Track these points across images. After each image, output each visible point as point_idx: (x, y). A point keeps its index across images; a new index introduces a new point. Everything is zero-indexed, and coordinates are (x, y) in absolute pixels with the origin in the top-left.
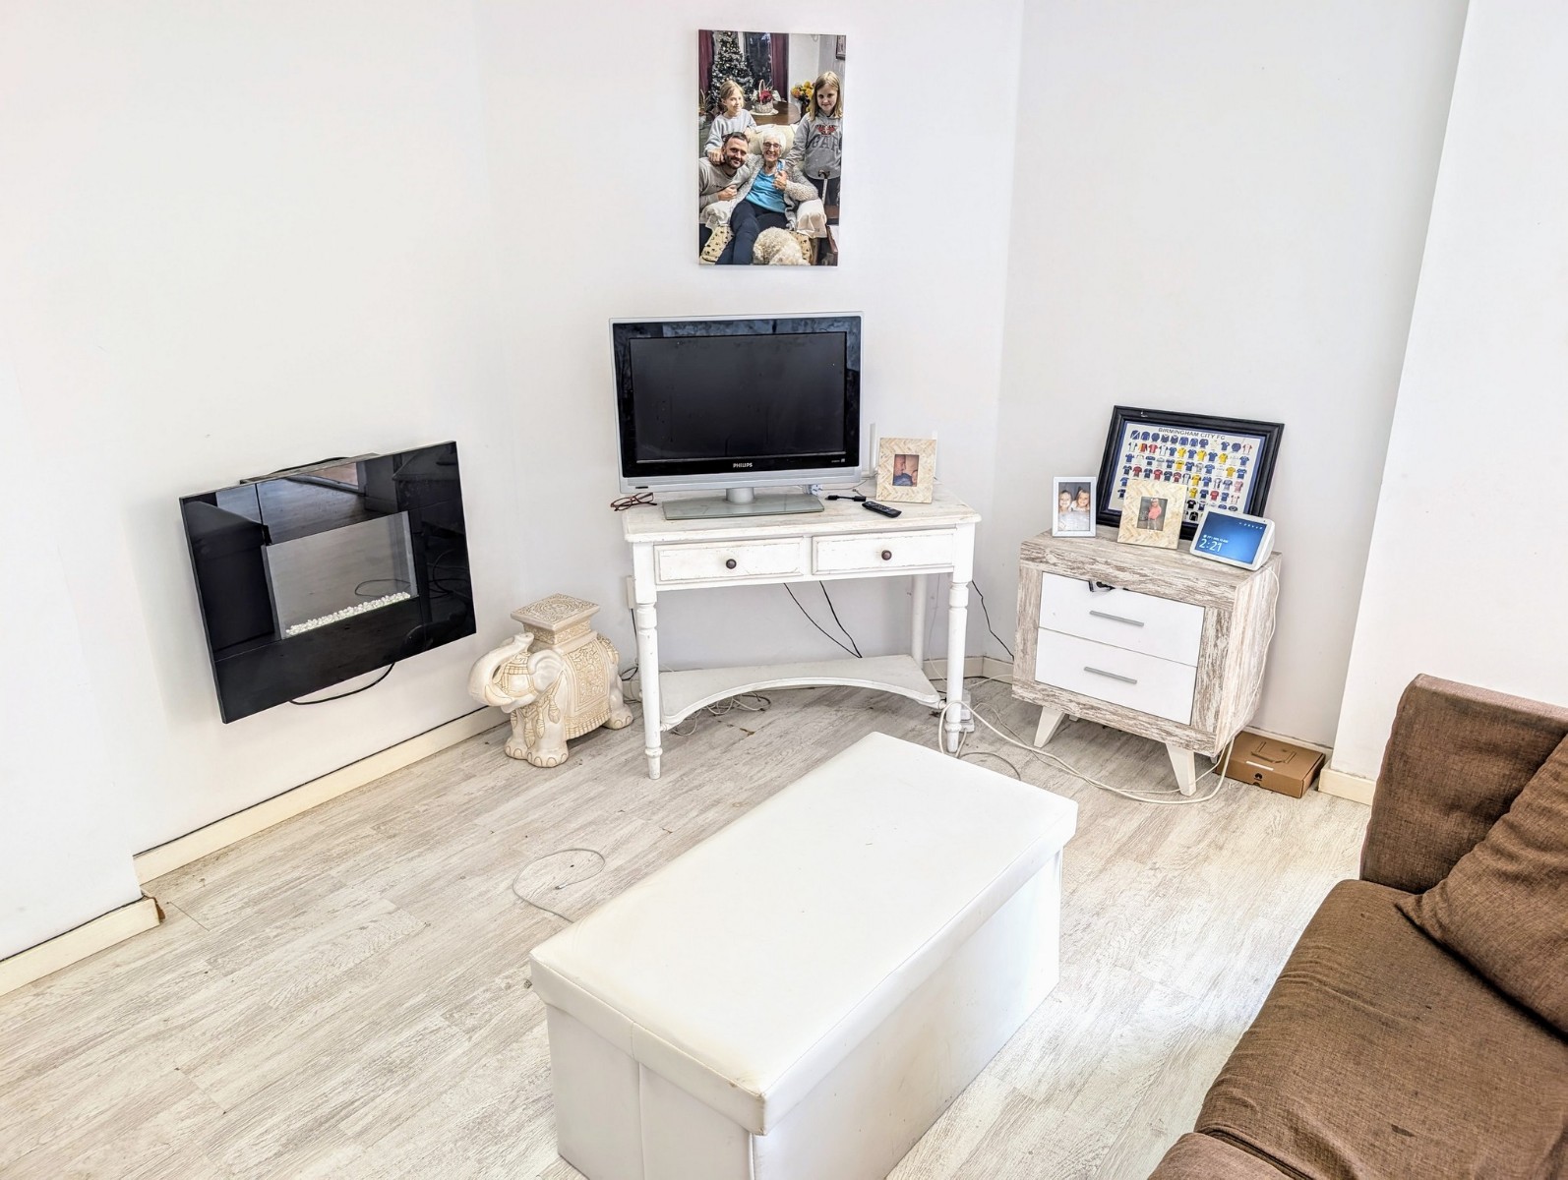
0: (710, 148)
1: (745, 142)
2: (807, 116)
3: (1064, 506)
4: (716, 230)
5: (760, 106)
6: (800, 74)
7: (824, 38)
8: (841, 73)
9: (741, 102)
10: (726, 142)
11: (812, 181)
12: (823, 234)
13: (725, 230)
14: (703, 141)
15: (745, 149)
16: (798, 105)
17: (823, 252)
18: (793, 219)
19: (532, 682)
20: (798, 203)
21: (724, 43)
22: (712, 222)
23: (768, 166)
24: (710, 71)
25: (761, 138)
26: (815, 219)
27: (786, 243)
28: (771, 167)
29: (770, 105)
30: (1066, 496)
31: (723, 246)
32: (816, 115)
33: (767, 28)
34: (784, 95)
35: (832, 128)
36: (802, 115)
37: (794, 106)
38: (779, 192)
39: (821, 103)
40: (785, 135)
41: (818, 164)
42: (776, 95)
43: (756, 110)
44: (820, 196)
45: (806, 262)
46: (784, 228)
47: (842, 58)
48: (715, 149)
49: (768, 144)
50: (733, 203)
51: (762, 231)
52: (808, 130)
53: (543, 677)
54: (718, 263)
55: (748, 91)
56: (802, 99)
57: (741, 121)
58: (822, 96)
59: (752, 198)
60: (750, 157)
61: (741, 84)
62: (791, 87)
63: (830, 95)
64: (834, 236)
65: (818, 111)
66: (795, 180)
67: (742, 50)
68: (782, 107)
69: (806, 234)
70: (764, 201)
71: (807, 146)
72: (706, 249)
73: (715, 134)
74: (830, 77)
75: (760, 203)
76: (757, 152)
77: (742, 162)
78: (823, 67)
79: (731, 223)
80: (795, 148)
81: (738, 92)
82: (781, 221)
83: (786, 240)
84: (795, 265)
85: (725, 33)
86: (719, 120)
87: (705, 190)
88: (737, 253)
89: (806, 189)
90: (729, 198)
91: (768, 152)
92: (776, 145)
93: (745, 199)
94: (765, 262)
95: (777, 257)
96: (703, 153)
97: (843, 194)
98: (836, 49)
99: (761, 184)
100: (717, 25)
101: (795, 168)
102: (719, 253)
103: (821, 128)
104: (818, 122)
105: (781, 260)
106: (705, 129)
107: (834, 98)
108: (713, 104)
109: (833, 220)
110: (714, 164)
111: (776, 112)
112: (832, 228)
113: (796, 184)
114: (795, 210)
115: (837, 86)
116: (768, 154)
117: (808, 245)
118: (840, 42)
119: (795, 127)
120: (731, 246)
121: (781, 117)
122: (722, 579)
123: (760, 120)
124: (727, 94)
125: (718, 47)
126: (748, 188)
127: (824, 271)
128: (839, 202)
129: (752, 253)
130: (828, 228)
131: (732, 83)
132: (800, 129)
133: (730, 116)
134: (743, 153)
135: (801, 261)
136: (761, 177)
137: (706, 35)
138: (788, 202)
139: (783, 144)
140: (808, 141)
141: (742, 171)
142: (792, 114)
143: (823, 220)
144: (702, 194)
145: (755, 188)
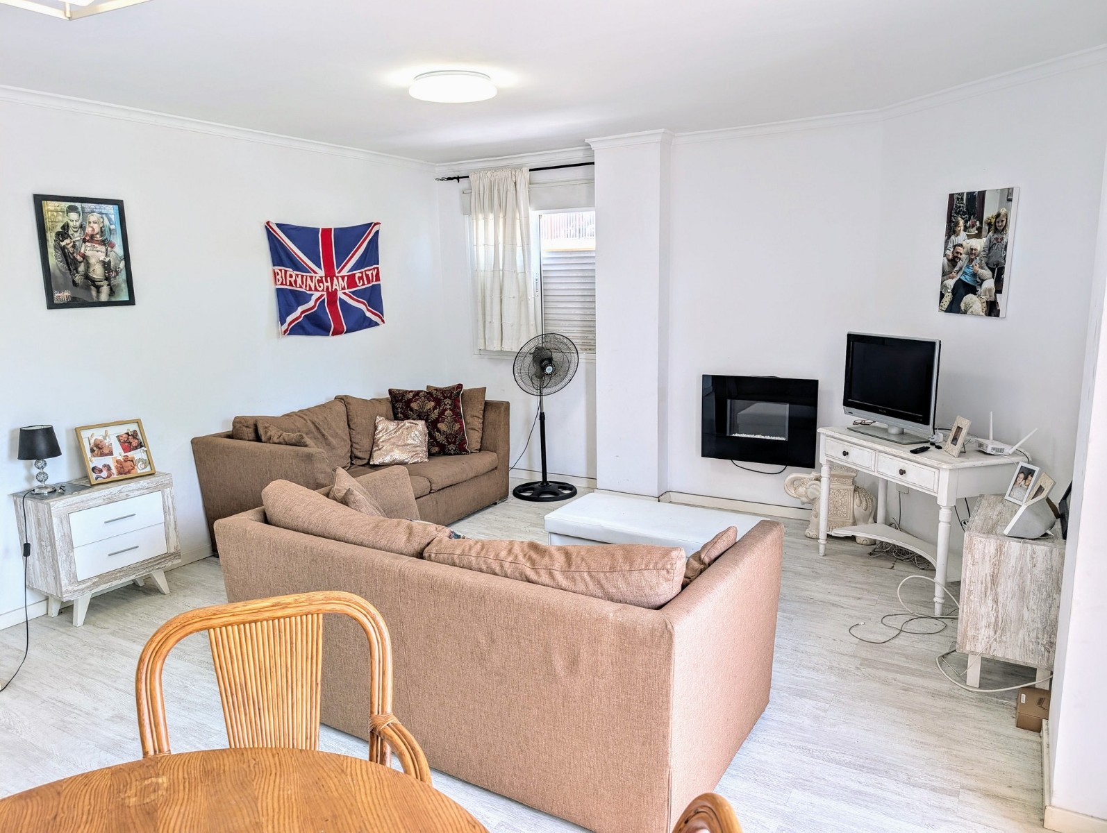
0: (948, 252)
1: (961, 248)
2: (990, 233)
3: (1018, 482)
4: (946, 294)
5: (971, 230)
6: (989, 212)
7: (1002, 190)
8: (1009, 209)
9: (962, 228)
10: (954, 249)
11: (990, 269)
13: (950, 294)
14: (946, 248)
15: (962, 252)
16: (987, 228)
17: (992, 309)
18: (980, 289)
19: (806, 492)
20: (983, 281)
21: (958, 199)
22: (945, 290)
23: (971, 261)
24: (951, 213)
25: (969, 245)
26: (990, 290)
27: (974, 302)
28: (972, 262)
29: (975, 228)
30: (1022, 476)
31: (948, 303)
32: (995, 233)
33: (976, 188)
34: (981, 223)
35: (1002, 239)
36: (988, 233)
37: (985, 227)
38: (975, 275)
39: (998, 226)
40: (979, 244)
41: (994, 260)
42: (978, 223)
43: (968, 232)
44: (993, 277)
45: (983, 314)
46: (975, 294)
47: (1010, 200)
48: (950, 253)
49: (972, 249)
50: (954, 280)
51: (966, 295)
52: (990, 241)
53: (811, 492)
54: (946, 311)
55: (966, 222)
56: (989, 224)
57: (962, 238)
58: (998, 222)
59: (963, 278)
60: (964, 256)
61: (963, 219)
62: (985, 218)
63: (1002, 221)
64: (998, 300)
65: (996, 231)
66: (982, 268)
67: (965, 202)
68: (980, 229)
69: (985, 298)
70: (968, 279)
71: (989, 250)
72: (942, 304)
73: (951, 245)
74: (1003, 211)
75: (966, 281)
76: (967, 254)
77: (960, 259)
79: (953, 290)
80: (984, 251)
81: (961, 222)
82: (974, 291)
83: (975, 301)
84: (978, 315)
85: (959, 194)
86: (953, 237)
87: (944, 274)
88: (954, 307)
89: (986, 273)
90: (953, 278)
91: (972, 254)
92: (975, 250)
93: (960, 279)
94: (965, 313)
96: (945, 255)
98: (1008, 195)
99: (967, 270)
100: (956, 190)
101: (983, 262)
102: (946, 307)
103: (996, 239)
104: (996, 236)
105: (972, 312)
106: (947, 242)
107: (1005, 222)
108: (951, 230)
109: (999, 290)
110: (948, 260)
111: (977, 232)
112: (998, 295)
113: (983, 271)
114: (981, 285)
115: (1006, 215)
116: (971, 252)
117: (985, 304)
118: (1010, 191)
119: (985, 239)
120: (951, 303)
121: (979, 236)
122: (839, 459)
123: (969, 237)
124: (957, 224)
125: (955, 200)
126: (961, 273)
127: (992, 320)
128: (1003, 281)
129: (960, 307)
130: (995, 295)
131: (960, 219)
132: (987, 241)
133: (957, 236)
134: (961, 254)
135: (981, 313)
136: (968, 267)
137: (951, 196)
138: (978, 280)
139: (979, 249)
140: (990, 247)
141: (960, 264)
142: (984, 233)
143: (994, 291)
144: (943, 276)
145: (964, 273)
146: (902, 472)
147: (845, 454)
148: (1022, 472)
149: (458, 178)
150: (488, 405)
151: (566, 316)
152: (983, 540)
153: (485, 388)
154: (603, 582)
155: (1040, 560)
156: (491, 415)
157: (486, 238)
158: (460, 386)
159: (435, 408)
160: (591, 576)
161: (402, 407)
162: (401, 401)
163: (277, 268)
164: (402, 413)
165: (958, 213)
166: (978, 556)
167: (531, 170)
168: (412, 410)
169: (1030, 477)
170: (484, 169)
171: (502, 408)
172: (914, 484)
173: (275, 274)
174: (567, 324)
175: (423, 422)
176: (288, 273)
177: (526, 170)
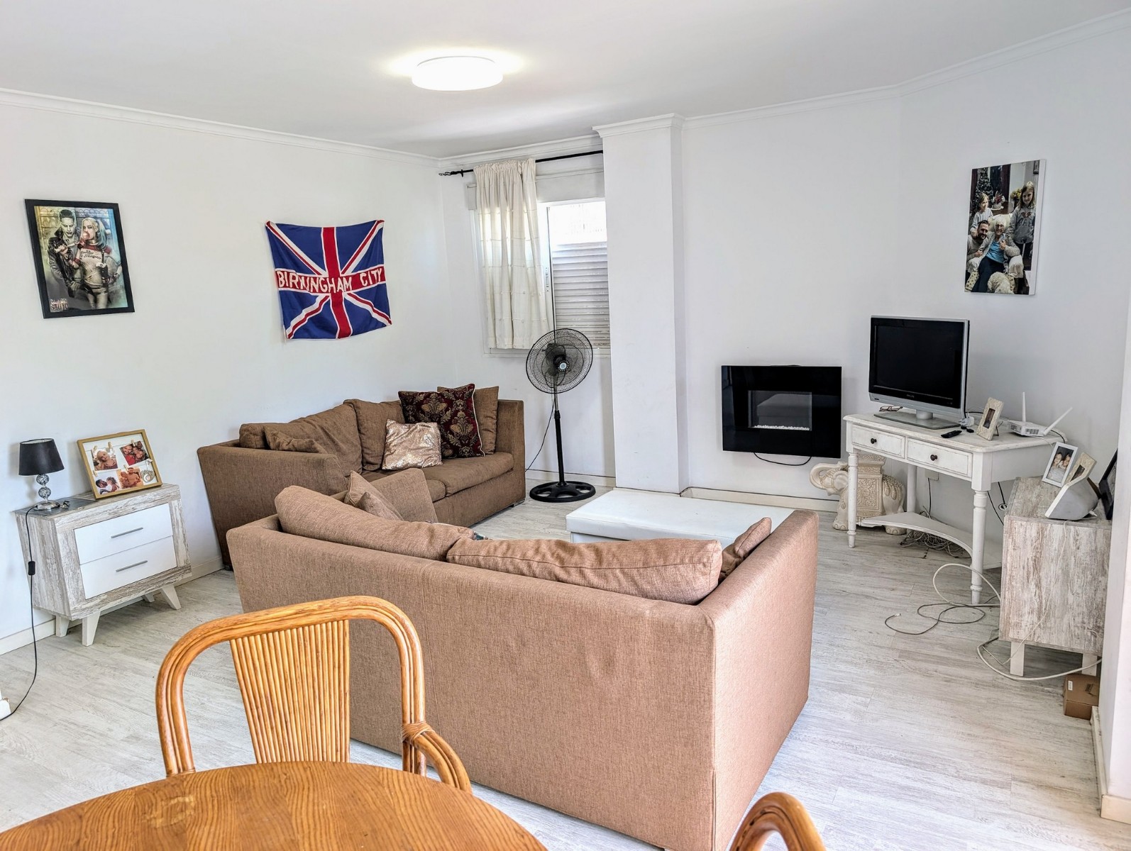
0: (973, 229)
1: (987, 225)
2: (1017, 208)
3: (1056, 463)
4: (972, 274)
5: (996, 205)
6: (1015, 187)
7: (1028, 163)
8: (1036, 183)
9: (987, 204)
10: (979, 226)
11: (1017, 245)
12: (1021, 276)
13: (976, 273)
14: (970, 225)
15: (987, 229)
16: (1013, 202)
17: (1021, 287)
18: (1007, 267)
19: (833, 483)
20: (1010, 258)
21: (982, 174)
22: (971, 269)
23: (997, 237)
24: (975, 189)
25: (995, 222)
26: (1018, 267)
27: (1002, 280)
28: (999, 238)
29: (1000, 204)
30: (1059, 456)
31: (975, 282)
32: (1021, 207)
33: (1001, 162)
34: (1007, 198)
35: (1029, 214)
36: (1015, 208)
37: (1011, 202)
38: (1002, 252)
39: (1025, 200)
40: (1005, 220)
41: (1021, 235)
42: (1003, 198)
43: (994, 208)
44: (1021, 254)
45: (1012, 292)
46: (1002, 272)
47: (1036, 173)
48: (974, 230)
49: (998, 226)
50: (980, 259)
51: (993, 273)
52: (1017, 216)
54: (972, 291)
55: (991, 198)
56: (1015, 199)
57: (987, 214)
58: (1025, 196)
59: (989, 256)
60: (989, 233)
61: (986, 194)
62: (1011, 192)
63: (1029, 195)
64: (1027, 277)
65: (1023, 205)
66: (1009, 245)
67: (989, 177)
68: (1005, 205)
69: (1013, 275)
70: (994, 257)
71: (1016, 225)
72: (967, 283)
73: (975, 222)
74: (1030, 184)
75: (992, 258)
76: (993, 230)
77: (986, 236)
78: (1026, 181)
79: (979, 269)
80: (1011, 227)
81: (986, 198)
82: (1000, 268)
83: (1003, 279)
84: (1007, 293)
85: (983, 169)
86: (977, 214)
87: (970, 252)
88: (981, 286)
89: (1014, 249)
90: (979, 256)
91: (997, 230)
92: (1002, 226)
93: (986, 257)
94: (993, 291)
95: (998, 288)
96: (970, 233)
97: (1034, 252)
98: (1034, 168)
99: (993, 248)
100: (980, 165)
101: (1010, 238)
102: (973, 286)
103: (1023, 214)
104: (1023, 211)
105: (1000, 290)
106: (971, 219)
107: (1031, 196)
108: (975, 207)
109: (1027, 266)
110: (974, 238)
111: (1002, 207)
112: (1026, 272)
113: (1010, 247)
114: (1008, 262)
115: (1033, 189)
116: (997, 229)
117: (1013, 282)
118: (1037, 164)
119: (1011, 215)
120: (978, 282)
121: (1004, 211)
123: (995, 213)
124: (981, 200)
125: (979, 176)
126: (987, 250)
127: (1021, 298)
128: (1031, 257)
129: (987, 286)
130: (1024, 272)
131: (984, 195)
132: (1013, 216)
133: (982, 212)
134: (987, 231)
135: (1010, 291)
136: (994, 244)
137: (975, 171)
138: (1006, 257)
139: (1005, 225)
140: (1017, 222)
141: (985, 241)
142: (1010, 208)
143: (1022, 268)
144: (968, 254)
145: (991, 250)
146: (934, 458)
147: (873, 441)
148: (1059, 453)
149: (462, 172)
150: (501, 405)
151: (578, 311)
152: (1024, 523)
153: (498, 387)
154: (637, 578)
155: (1084, 542)
156: (505, 416)
157: (493, 233)
158: (472, 386)
159: (447, 410)
160: (624, 573)
161: (413, 410)
162: (411, 403)
163: (279, 270)
164: (413, 416)
165: (982, 189)
166: (1019, 540)
167: (537, 161)
168: (423, 412)
169: (1068, 458)
170: (488, 162)
171: (517, 407)
172: (946, 470)
173: (278, 277)
174: (580, 318)
175: (436, 424)
176: (291, 275)
177: (532, 161)
